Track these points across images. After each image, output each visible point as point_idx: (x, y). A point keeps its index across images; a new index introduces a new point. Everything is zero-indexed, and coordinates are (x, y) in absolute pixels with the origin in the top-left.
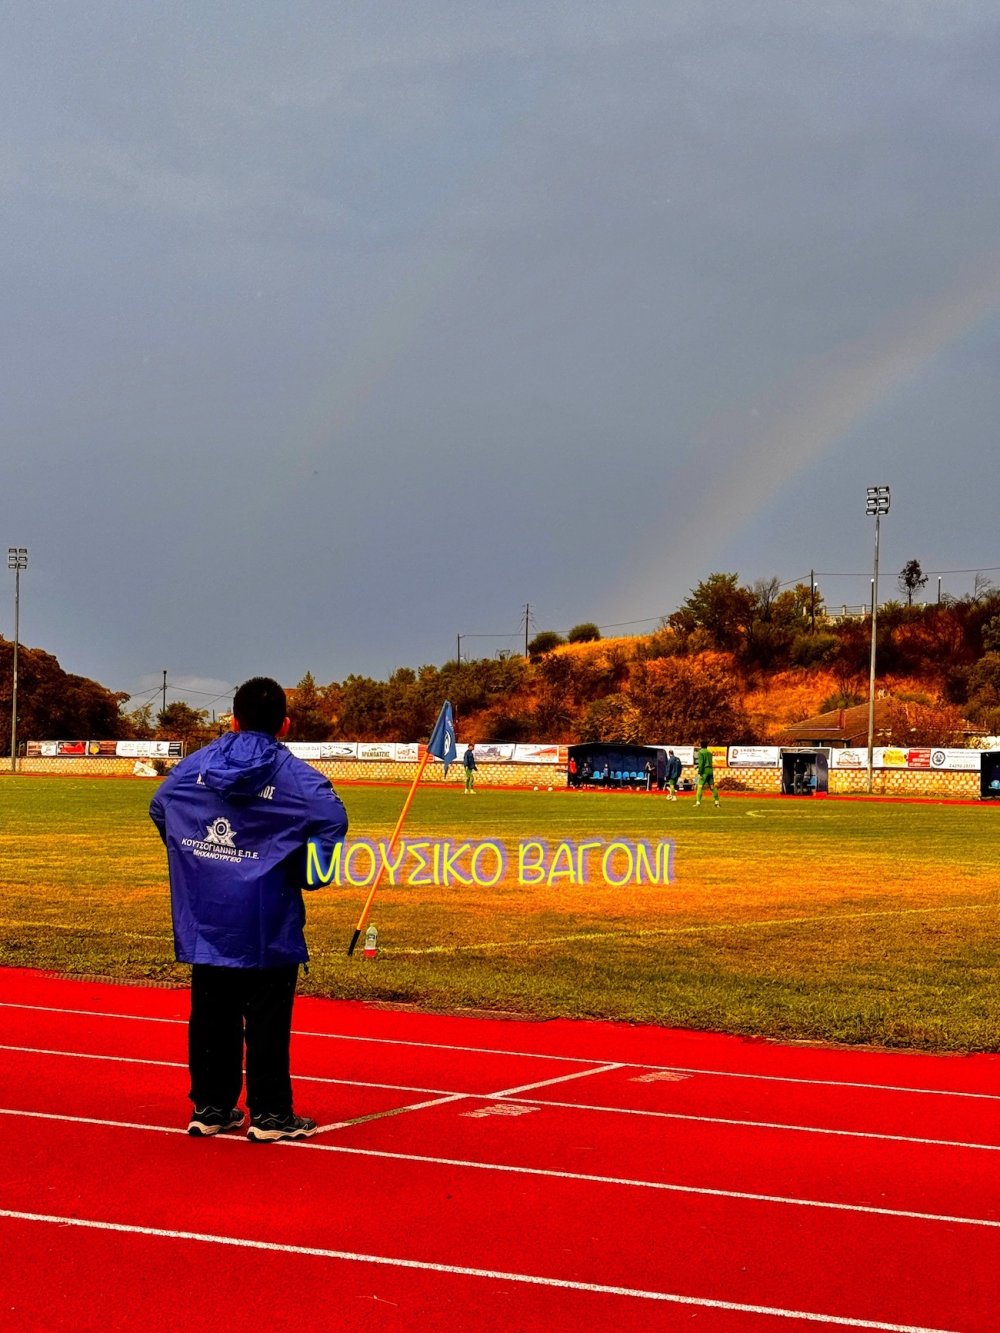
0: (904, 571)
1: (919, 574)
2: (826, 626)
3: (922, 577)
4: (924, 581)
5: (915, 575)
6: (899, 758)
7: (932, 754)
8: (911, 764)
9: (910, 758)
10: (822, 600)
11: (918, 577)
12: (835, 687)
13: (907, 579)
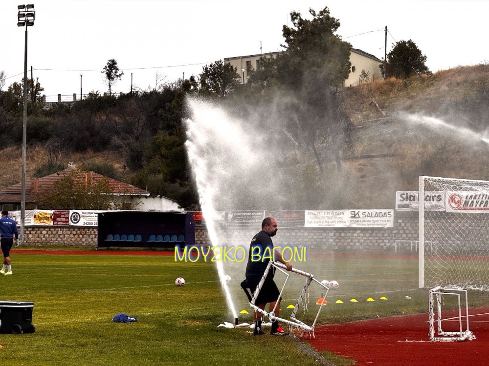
0: (106, 67)
1: (117, 69)
2: (43, 111)
3: (119, 73)
4: (120, 75)
5: (114, 71)
6: (47, 218)
7: (70, 214)
8: (55, 223)
9: (55, 218)
10: (42, 90)
11: (116, 72)
12: (47, 158)
13: (107, 74)
